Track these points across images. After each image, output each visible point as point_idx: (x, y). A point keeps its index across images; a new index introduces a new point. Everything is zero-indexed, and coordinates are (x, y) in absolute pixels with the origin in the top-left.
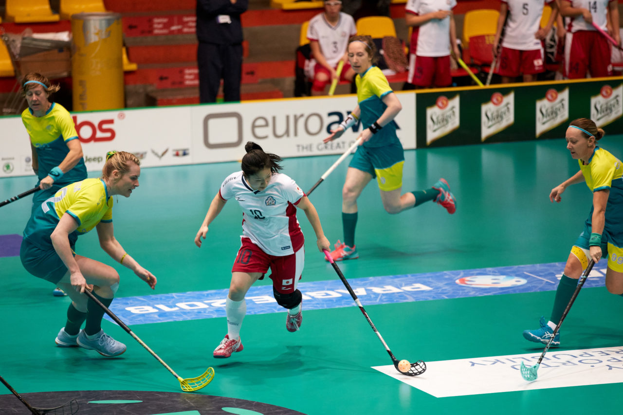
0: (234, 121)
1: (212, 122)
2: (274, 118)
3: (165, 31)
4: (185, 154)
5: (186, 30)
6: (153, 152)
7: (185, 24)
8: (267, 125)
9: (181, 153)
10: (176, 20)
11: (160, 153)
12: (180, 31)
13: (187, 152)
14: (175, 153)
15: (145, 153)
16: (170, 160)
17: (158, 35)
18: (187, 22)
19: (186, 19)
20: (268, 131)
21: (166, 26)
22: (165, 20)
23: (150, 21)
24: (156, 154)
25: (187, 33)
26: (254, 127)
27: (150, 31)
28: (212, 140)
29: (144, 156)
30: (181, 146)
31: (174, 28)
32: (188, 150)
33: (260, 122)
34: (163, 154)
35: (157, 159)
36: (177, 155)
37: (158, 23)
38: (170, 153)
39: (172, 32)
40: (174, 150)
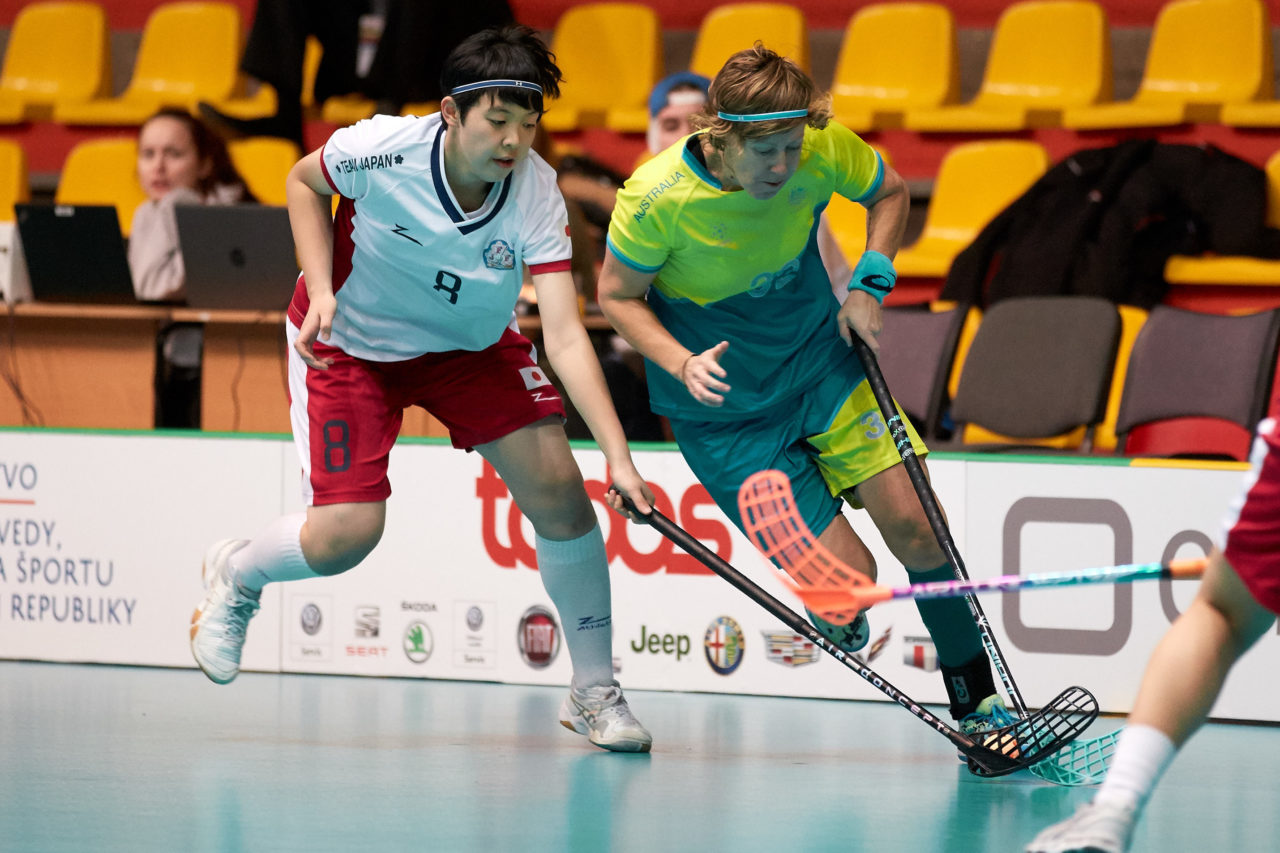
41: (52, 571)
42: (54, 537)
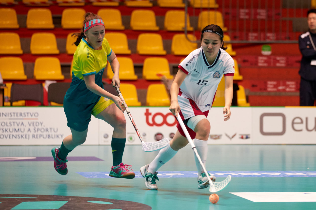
0: (280, 118)
1: (265, 118)
2: (307, 119)
3: (275, 89)
4: (247, 138)
5: (288, 89)
6: (226, 135)
7: (287, 86)
8: (302, 122)
9: (244, 137)
10: (281, 83)
11: (231, 136)
12: (284, 90)
13: (249, 136)
14: (240, 136)
15: (221, 135)
16: (237, 140)
17: (270, 92)
18: (289, 85)
19: (288, 83)
20: (303, 126)
21: (275, 86)
22: (275, 83)
23: (266, 84)
24: (228, 137)
25: (289, 92)
26: (293, 123)
27: (265, 89)
28: (265, 130)
29: (220, 137)
30: (245, 132)
31: (281, 88)
32: (249, 135)
33: (298, 120)
34: (233, 137)
35: (228, 139)
36: (242, 138)
37: (271, 85)
38: (238, 137)
39: (279, 90)
40: (240, 135)
41: (42, 130)
42: (43, 125)
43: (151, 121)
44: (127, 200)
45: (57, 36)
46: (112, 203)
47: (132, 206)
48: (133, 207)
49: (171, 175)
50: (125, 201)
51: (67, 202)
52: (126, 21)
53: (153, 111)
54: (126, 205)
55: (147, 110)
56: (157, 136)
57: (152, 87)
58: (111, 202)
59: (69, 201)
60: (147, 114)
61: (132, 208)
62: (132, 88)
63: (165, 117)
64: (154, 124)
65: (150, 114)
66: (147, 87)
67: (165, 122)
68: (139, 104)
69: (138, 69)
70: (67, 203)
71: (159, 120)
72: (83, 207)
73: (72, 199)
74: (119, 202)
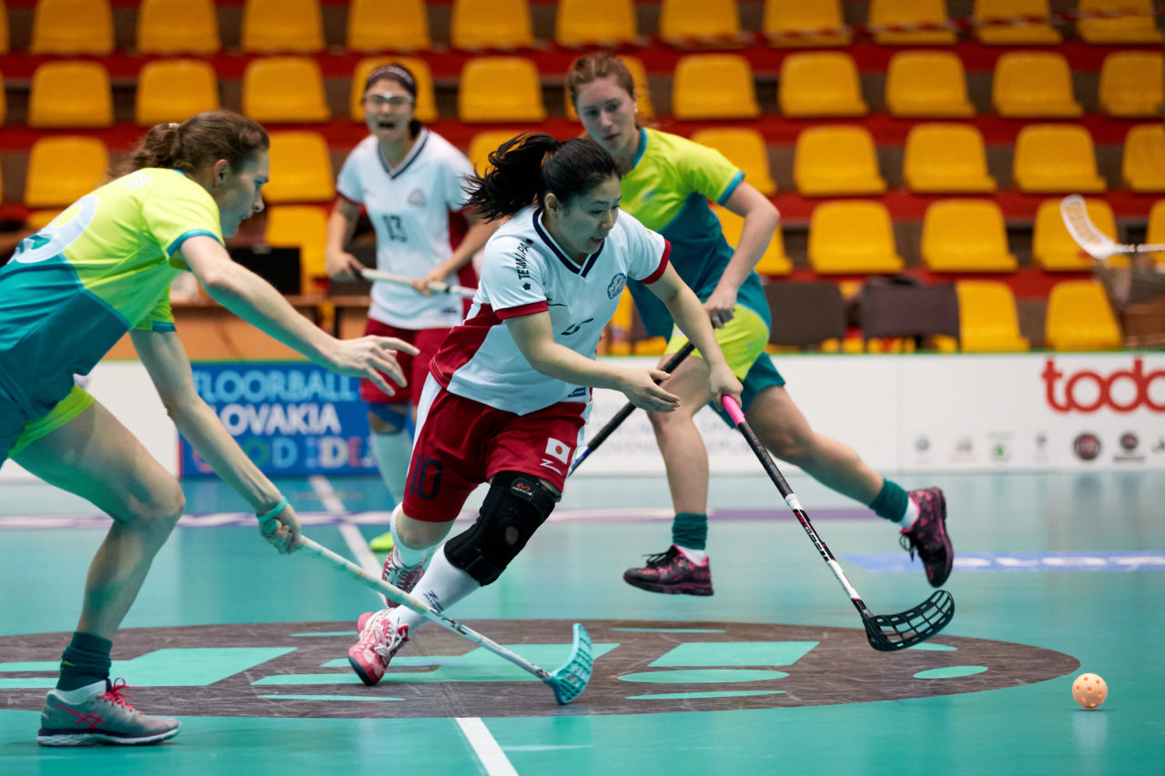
43: (1060, 397)
44: (1004, 640)
45: (770, 138)
46: (954, 649)
47: (1019, 658)
48: (1022, 661)
49: (1134, 561)
50: (996, 642)
51: (818, 643)
52: (980, 91)
53: (1068, 364)
54: (1000, 655)
55: (1050, 365)
56: (1083, 445)
57: (1063, 294)
58: (952, 643)
59: (823, 643)
60: (1050, 375)
61: (1018, 662)
62: (1000, 296)
63: (1105, 385)
64: (1071, 405)
65: (1060, 375)
66: (1045, 293)
67: (1105, 399)
68: (1023, 344)
69: (1020, 237)
70: (818, 646)
71: (1087, 392)
72: (869, 660)
73: (833, 635)
74: (978, 644)
